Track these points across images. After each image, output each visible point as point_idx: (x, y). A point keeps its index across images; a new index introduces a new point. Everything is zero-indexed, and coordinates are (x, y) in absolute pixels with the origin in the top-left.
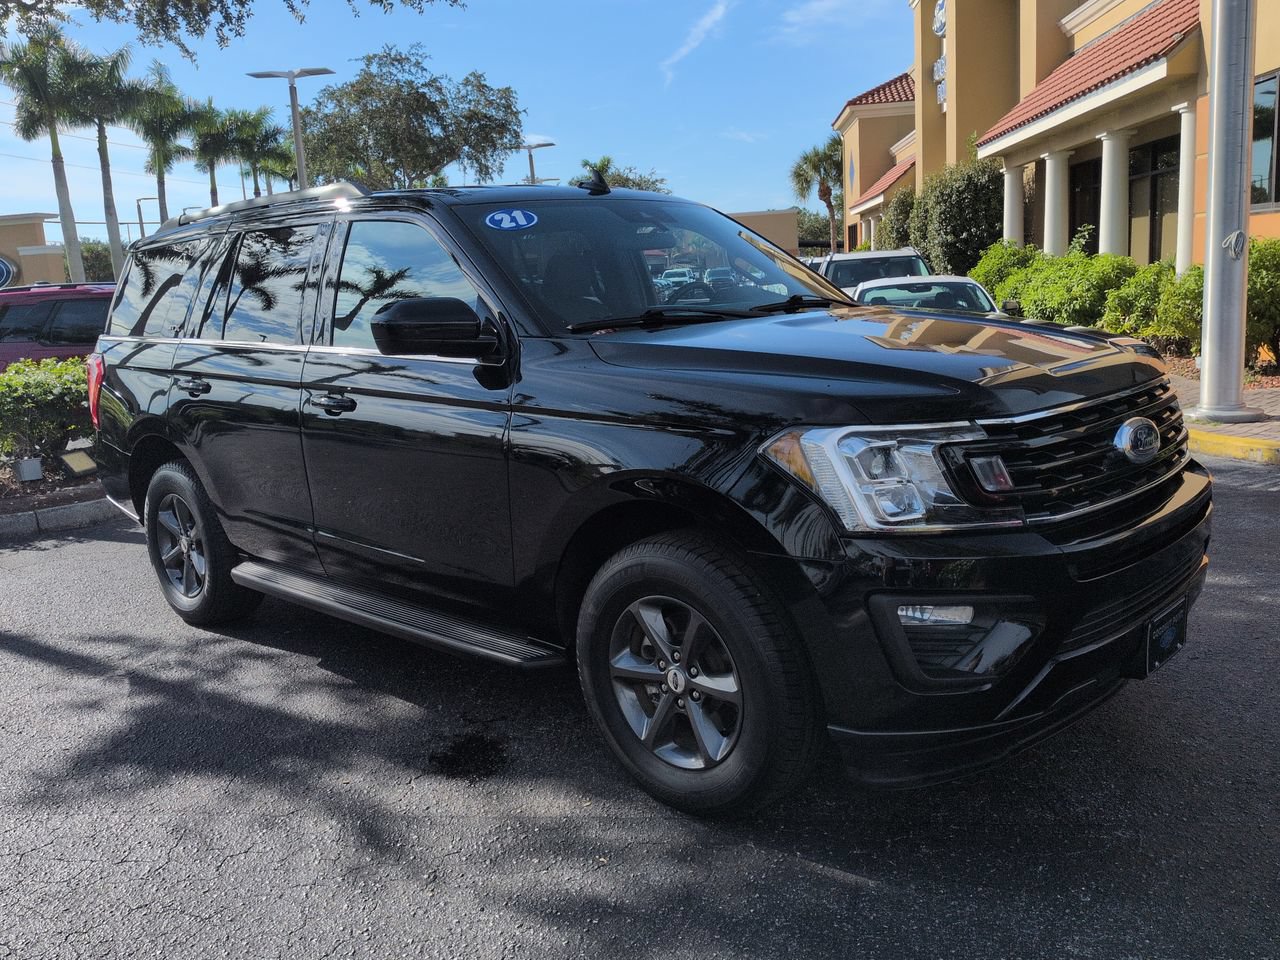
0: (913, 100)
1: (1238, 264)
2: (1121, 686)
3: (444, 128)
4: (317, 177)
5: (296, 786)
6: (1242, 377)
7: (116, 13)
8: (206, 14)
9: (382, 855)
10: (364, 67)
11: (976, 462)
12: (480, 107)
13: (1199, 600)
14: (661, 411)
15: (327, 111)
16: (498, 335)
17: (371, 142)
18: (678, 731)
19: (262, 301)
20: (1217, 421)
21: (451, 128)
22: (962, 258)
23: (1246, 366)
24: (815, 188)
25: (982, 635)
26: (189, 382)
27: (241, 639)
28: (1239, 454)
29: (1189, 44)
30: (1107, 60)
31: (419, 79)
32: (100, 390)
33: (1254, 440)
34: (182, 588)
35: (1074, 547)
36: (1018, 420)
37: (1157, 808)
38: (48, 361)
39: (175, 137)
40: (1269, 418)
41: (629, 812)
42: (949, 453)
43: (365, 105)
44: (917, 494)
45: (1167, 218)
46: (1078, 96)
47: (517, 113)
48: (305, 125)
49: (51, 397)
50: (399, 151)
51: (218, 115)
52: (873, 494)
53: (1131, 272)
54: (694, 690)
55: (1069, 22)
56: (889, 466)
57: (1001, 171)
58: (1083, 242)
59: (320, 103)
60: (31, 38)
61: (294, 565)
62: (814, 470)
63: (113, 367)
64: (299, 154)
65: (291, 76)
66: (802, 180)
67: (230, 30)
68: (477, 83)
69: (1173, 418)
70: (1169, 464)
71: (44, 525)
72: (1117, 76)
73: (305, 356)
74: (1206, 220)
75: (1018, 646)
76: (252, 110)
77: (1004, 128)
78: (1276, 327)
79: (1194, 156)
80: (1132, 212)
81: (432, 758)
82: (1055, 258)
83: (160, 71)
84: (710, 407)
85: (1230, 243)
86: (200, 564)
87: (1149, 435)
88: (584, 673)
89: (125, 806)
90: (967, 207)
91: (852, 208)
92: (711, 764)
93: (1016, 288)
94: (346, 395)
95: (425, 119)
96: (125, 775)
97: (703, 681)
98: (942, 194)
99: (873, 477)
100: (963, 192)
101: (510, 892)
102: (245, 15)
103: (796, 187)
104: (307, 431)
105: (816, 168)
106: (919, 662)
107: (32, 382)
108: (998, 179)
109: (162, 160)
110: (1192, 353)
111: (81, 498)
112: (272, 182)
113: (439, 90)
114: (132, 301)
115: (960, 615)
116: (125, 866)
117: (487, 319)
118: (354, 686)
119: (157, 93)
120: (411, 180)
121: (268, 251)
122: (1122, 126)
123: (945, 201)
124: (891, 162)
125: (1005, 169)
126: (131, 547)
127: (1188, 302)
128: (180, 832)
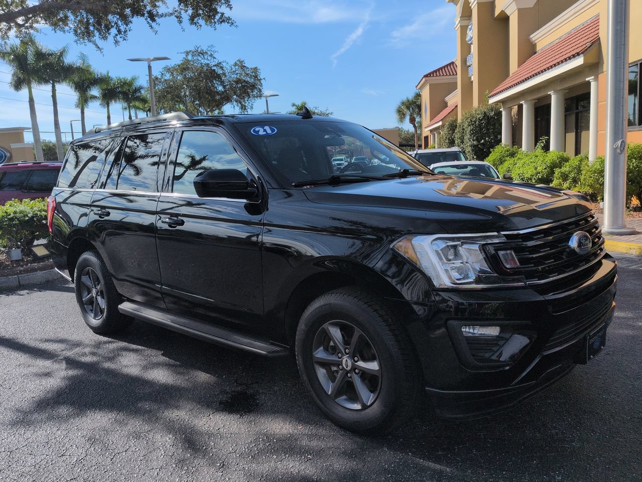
0: (457, 75)
1: (622, 156)
2: (573, 368)
3: (224, 87)
4: (161, 110)
5: (151, 417)
6: (625, 212)
7: (64, 28)
8: (109, 29)
9: (196, 453)
10: (185, 56)
11: (501, 253)
12: (242, 77)
13: (611, 324)
14: (334, 226)
15: (166, 78)
16: (257, 187)
17: (187, 93)
18: (348, 390)
19: (134, 171)
20: (613, 234)
21: (227, 87)
22: (481, 152)
23: (626, 207)
24: (408, 118)
25: (504, 341)
26: (99, 211)
27: (122, 341)
28: (624, 251)
29: (594, 48)
30: (553, 55)
31: (212, 63)
32: (53, 215)
33: (632, 244)
34: (93, 315)
35: (551, 296)
36: (522, 232)
37: (593, 431)
38: (26, 200)
39: (90, 90)
40: (638, 233)
41: (322, 431)
42: (486, 249)
43: (185, 75)
44: (471, 269)
45: (584, 134)
46: (539, 73)
47: (261, 79)
48: (155, 85)
49: (27, 218)
50: (201, 98)
51: (112, 80)
52: (449, 269)
53: (567, 160)
54: (356, 369)
55: (534, 37)
56: (457, 255)
57: (500, 110)
58: (542, 145)
59: (163, 74)
60: (21, 41)
61: (150, 304)
62: (419, 257)
63: (60, 203)
64: (152, 99)
65: (149, 60)
66: (401, 114)
67: (121, 37)
68: (241, 65)
69: (596, 232)
70: (596, 255)
71: (22, 282)
72: (558, 63)
73: (159, 198)
74: (605, 135)
75: (522, 347)
76: (129, 77)
77: (502, 89)
78: (640, 188)
79: (597, 102)
80: (566, 130)
81: (221, 403)
82: (528, 153)
83: (83, 57)
84: (361, 224)
85: (618, 146)
86: (102, 303)
87: (586, 240)
88: (299, 360)
89: (64, 426)
90: (484, 127)
91: (426, 128)
92: (365, 407)
93: (509, 168)
94: (179, 217)
95: (215, 82)
96: (63, 410)
97: (361, 364)
98: (471, 120)
99: (450, 260)
100: (482, 120)
101: (262, 473)
102: (128, 30)
103: (398, 117)
104: (158, 236)
105: (408, 108)
106: (473, 355)
107: (18, 211)
108: (499, 114)
109: (84, 101)
110: (598, 200)
111: (41, 269)
112: (138, 113)
113: (222, 68)
114: (69, 171)
115: (493, 331)
116: (64, 458)
117: (252, 180)
118: (180, 366)
119: (81, 69)
120: (207, 112)
121: (138, 146)
122: (561, 88)
123: (473, 124)
124: (445, 105)
125: (502, 109)
126: (66, 294)
127: (596, 175)
128: (92, 440)
